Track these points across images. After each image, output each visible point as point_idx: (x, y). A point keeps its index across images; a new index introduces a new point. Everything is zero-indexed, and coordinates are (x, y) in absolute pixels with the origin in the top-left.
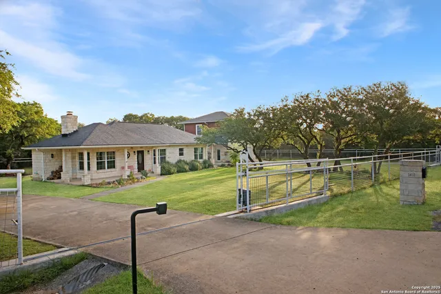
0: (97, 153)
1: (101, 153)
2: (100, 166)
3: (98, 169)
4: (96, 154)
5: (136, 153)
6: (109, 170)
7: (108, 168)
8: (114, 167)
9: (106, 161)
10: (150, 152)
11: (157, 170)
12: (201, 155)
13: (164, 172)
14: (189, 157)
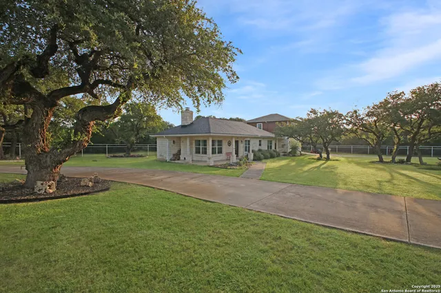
6: (219, 155)
7: (218, 153)
8: (222, 153)
9: (217, 147)
10: (243, 142)
11: (251, 156)
12: (271, 147)
13: (256, 158)
14: (264, 147)
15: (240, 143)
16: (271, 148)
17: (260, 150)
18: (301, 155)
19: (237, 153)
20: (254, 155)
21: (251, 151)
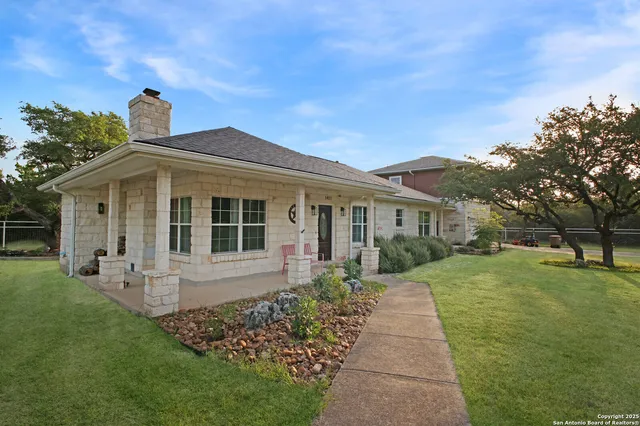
0: (215, 200)
1: (227, 202)
2: (222, 241)
3: (214, 251)
4: (209, 204)
5: (317, 210)
6: (249, 254)
7: (244, 249)
8: (262, 246)
9: (241, 225)
10: (347, 210)
11: (372, 258)
12: (427, 227)
13: (387, 265)
14: (411, 229)
15: (336, 212)
16: (427, 233)
17: (398, 238)
18: (501, 249)
19: (325, 250)
20: (383, 254)
21: (371, 242)
